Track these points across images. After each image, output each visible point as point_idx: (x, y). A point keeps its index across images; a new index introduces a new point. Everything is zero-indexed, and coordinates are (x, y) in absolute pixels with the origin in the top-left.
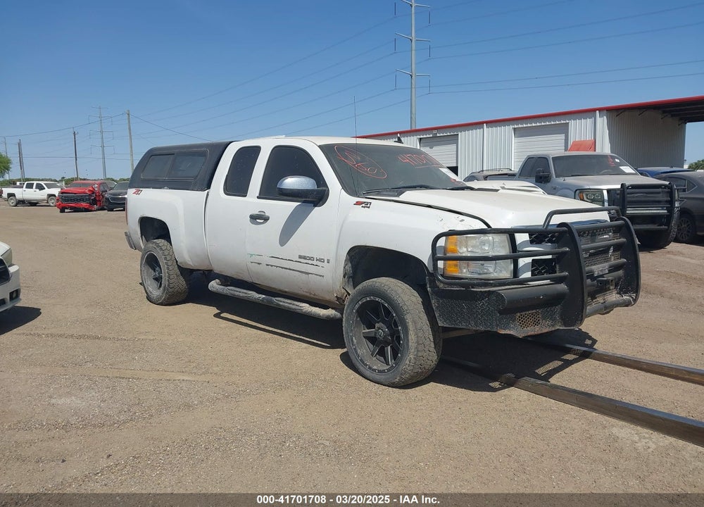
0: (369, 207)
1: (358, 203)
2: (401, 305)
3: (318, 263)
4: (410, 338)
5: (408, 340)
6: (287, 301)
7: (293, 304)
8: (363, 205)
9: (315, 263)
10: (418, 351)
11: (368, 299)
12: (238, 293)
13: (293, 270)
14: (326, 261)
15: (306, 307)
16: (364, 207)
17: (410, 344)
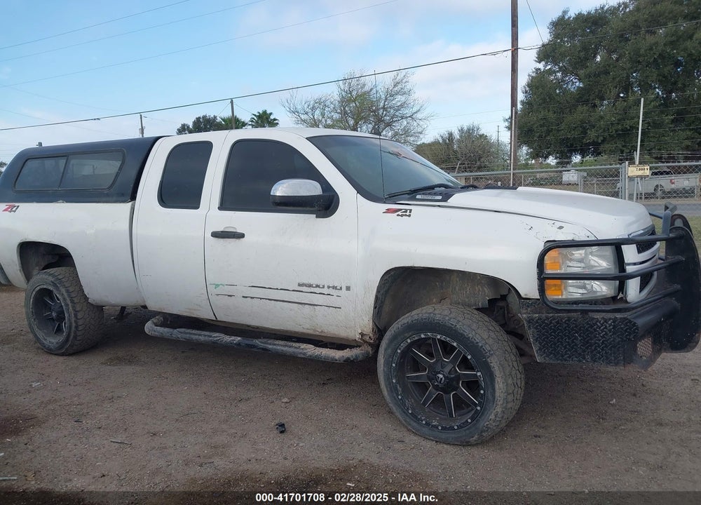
0: (409, 216)
1: (389, 211)
2: (480, 345)
3: (331, 291)
4: (497, 386)
5: (494, 390)
6: (277, 342)
7: (290, 347)
8: (400, 213)
9: (325, 291)
10: (507, 402)
11: (423, 336)
12: (197, 337)
13: (290, 302)
14: (344, 288)
15: (310, 350)
16: (402, 216)
17: (497, 394)
